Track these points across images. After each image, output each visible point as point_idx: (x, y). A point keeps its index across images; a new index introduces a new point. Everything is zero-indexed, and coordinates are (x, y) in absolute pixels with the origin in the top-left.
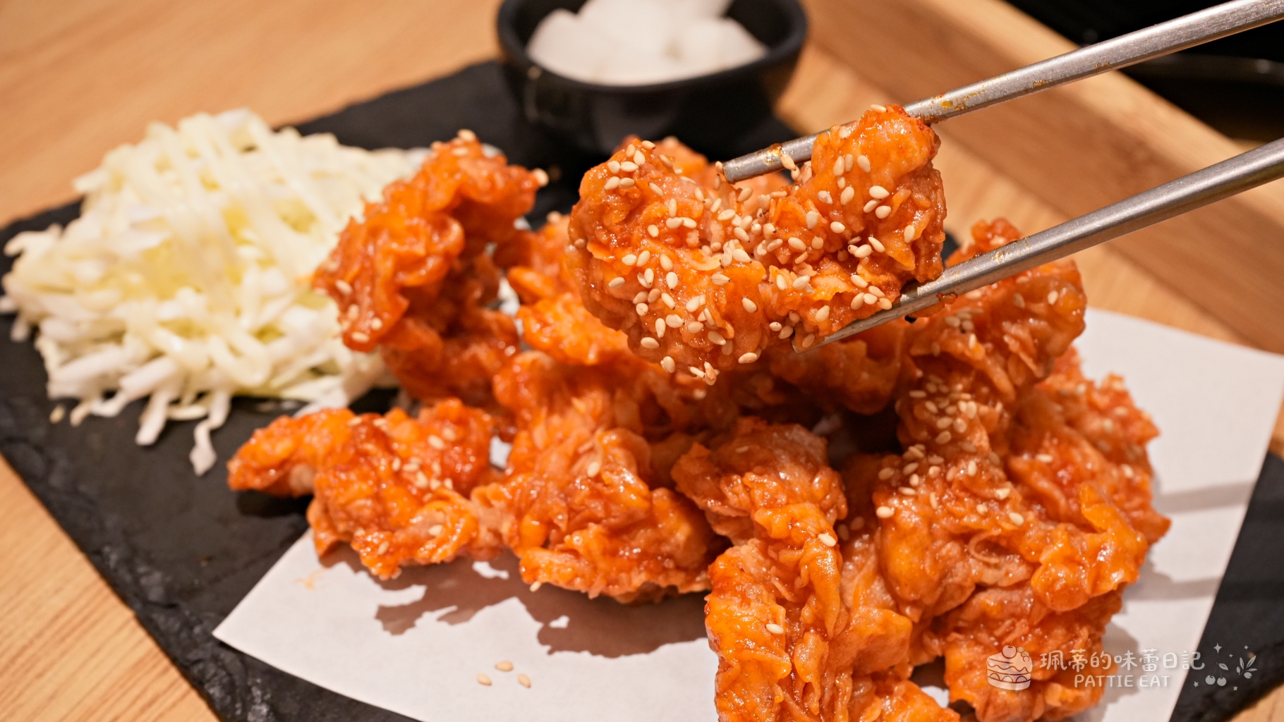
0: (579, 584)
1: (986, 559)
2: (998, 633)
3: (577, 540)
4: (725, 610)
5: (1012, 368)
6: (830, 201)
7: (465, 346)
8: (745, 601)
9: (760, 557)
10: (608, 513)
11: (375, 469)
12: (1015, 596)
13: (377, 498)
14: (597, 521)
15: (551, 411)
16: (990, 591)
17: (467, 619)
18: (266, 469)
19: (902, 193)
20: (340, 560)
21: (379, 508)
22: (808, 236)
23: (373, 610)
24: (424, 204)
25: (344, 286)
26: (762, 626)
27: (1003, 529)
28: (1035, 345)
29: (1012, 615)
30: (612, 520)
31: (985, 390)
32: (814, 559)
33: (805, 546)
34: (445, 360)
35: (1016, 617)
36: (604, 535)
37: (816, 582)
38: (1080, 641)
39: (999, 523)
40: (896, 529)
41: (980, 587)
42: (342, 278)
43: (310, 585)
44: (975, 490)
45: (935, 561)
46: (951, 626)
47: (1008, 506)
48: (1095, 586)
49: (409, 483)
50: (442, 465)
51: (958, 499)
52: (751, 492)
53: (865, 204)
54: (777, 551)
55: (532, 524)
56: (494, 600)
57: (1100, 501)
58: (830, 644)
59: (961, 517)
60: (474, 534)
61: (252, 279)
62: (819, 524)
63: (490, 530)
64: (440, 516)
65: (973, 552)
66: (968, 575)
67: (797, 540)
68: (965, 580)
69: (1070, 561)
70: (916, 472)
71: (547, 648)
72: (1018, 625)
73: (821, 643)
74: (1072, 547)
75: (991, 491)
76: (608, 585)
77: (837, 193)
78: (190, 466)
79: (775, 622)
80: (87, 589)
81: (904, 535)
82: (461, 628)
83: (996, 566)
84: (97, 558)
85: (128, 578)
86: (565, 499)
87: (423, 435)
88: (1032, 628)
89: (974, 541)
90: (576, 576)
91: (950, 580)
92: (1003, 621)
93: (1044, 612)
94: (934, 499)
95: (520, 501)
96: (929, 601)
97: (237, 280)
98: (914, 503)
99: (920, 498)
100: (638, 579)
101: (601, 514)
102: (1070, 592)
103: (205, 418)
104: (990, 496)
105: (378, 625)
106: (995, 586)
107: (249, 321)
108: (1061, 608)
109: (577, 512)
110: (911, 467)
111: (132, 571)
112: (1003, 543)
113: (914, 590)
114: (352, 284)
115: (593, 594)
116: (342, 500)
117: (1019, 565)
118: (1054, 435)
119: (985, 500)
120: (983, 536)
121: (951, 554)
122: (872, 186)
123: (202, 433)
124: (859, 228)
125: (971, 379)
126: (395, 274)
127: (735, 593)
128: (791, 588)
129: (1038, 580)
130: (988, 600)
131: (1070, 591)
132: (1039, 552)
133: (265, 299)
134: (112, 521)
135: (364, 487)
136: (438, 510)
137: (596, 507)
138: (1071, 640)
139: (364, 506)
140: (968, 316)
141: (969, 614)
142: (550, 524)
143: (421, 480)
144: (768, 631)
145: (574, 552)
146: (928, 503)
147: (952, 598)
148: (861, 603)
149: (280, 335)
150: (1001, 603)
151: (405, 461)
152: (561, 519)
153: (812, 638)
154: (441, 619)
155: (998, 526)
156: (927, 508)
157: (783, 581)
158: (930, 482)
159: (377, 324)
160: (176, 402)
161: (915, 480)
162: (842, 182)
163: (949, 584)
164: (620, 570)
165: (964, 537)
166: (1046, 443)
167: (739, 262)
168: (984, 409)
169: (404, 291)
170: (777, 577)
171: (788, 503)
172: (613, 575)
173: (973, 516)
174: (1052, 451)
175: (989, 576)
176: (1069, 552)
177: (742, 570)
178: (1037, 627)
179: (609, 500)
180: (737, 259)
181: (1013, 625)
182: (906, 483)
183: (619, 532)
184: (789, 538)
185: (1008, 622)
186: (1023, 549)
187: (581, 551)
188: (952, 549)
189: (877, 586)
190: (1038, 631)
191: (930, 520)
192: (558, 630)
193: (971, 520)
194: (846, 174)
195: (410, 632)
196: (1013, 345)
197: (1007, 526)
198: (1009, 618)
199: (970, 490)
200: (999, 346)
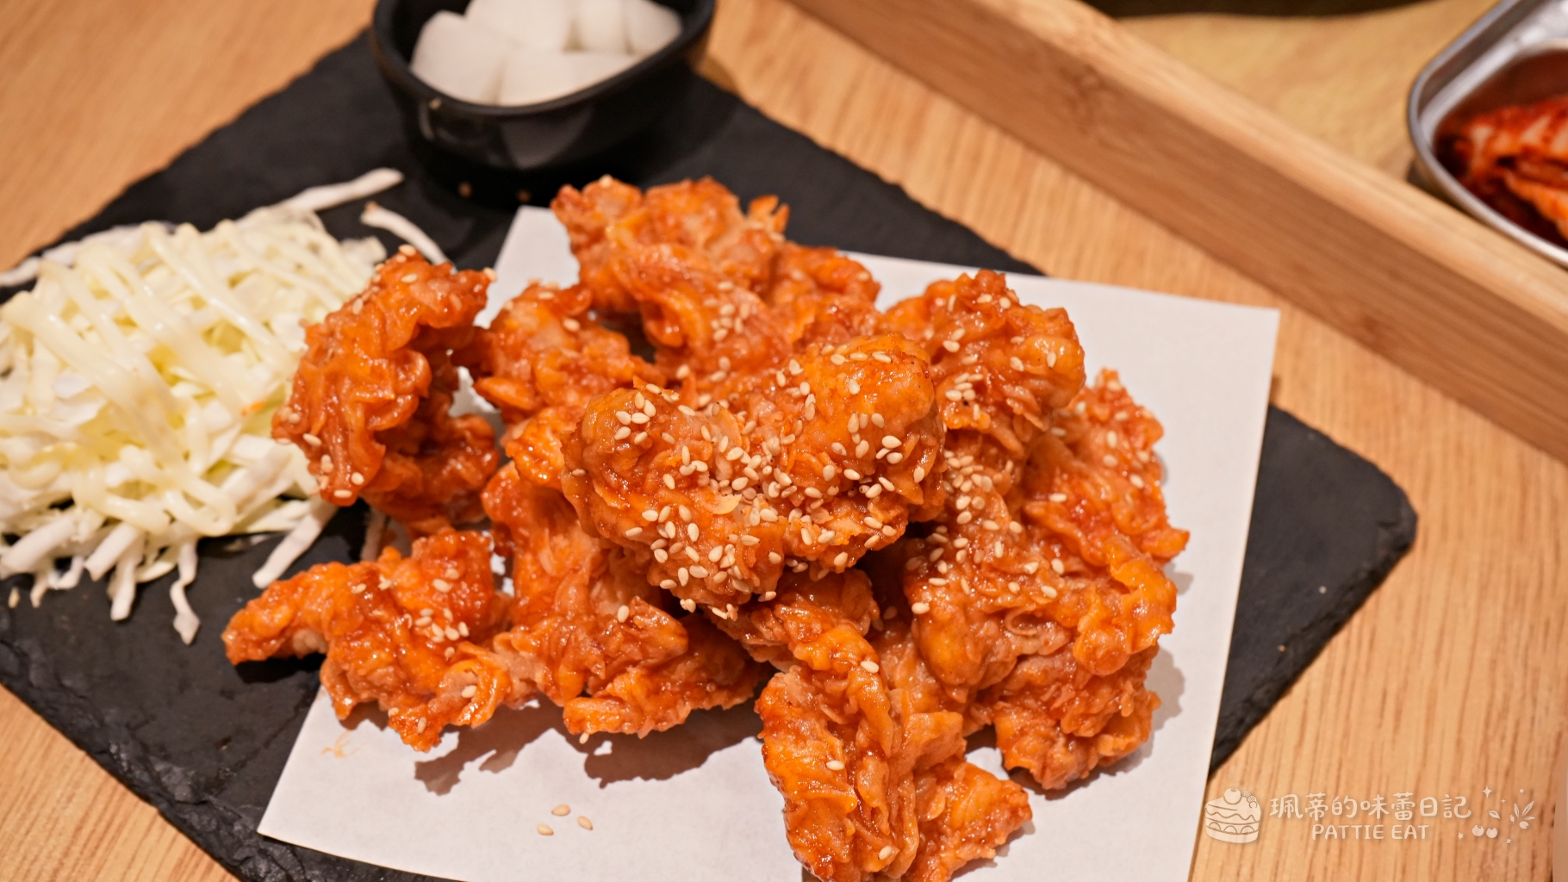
0: (627, 729)
1: (1024, 633)
2: (1046, 697)
3: (619, 686)
4: (783, 752)
5: (1018, 428)
6: (844, 452)
7: (443, 462)
8: (800, 738)
9: (805, 685)
10: (646, 655)
11: (390, 634)
12: (1057, 662)
13: (397, 663)
14: (635, 664)
15: (553, 532)
16: (1032, 660)
17: (510, 763)
18: (268, 640)
19: (913, 440)
20: (362, 719)
21: (402, 675)
22: (823, 485)
23: (412, 770)
24: (384, 345)
25: (311, 438)
26: (822, 765)
27: (1037, 604)
28: (1038, 402)
29: (1057, 680)
30: (650, 661)
31: (993, 451)
32: (861, 688)
33: (849, 676)
34: (426, 483)
35: (1063, 680)
36: (642, 676)
37: (866, 710)
38: (1125, 697)
39: (1033, 598)
40: (933, 622)
41: (1022, 658)
42: (308, 431)
43: (339, 754)
44: (1004, 569)
45: (976, 644)
46: (997, 696)
47: (1038, 580)
48: (1134, 645)
49: (426, 639)
50: (454, 609)
51: (989, 580)
52: (785, 625)
53: (877, 451)
54: (822, 681)
55: (567, 675)
56: (532, 736)
57: (1125, 560)
58: (889, 764)
59: (995, 598)
60: (509, 690)
61: (195, 419)
62: (858, 646)
63: (521, 680)
64: (470, 676)
65: (1009, 627)
66: (1009, 650)
67: (840, 670)
68: (1007, 657)
69: (1107, 623)
70: (942, 558)
71: (598, 780)
72: (1064, 689)
73: (880, 765)
74: (1106, 607)
75: (1020, 566)
76: (657, 723)
77: (851, 446)
78: (176, 635)
79: (834, 757)
80: (99, 791)
81: (941, 627)
82: (505, 774)
83: (1034, 636)
84: (105, 757)
85: (146, 778)
86: (599, 647)
87: (426, 579)
88: (1077, 690)
89: (1010, 618)
90: (624, 721)
91: (993, 659)
92: (1049, 686)
93: (1089, 677)
94: (965, 584)
95: (549, 648)
96: (974, 681)
97: (179, 422)
98: (946, 593)
99: (952, 586)
100: (685, 710)
101: (638, 657)
102: (1113, 656)
103: (174, 574)
104: (1018, 572)
105: (421, 785)
106: (1036, 655)
107: (198, 465)
108: (1104, 672)
109: (614, 659)
110: (937, 553)
111: (148, 768)
112: (1039, 615)
113: (959, 675)
114: (319, 436)
115: (642, 734)
116: (362, 672)
117: (1057, 632)
118: (1064, 471)
119: (1015, 576)
120: (1019, 612)
121: (989, 634)
122: (885, 436)
123: (177, 594)
124: (871, 471)
125: (979, 445)
126: (367, 421)
127: (788, 732)
128: (841, 713)
129: (1078, 649)
130: (1031, 669)
131: (1110, 657)
132: (1077, 617)
133: (212, 436)
134: (111, 715)
135: (383, 656)
136: (466, 671)
137: (632, 651)
138: (1117, 695)
139: (386, 675)
140: (969, 385)
141: (1015, 685)
142: (586, 672)
143: (437, 633)
144: (829, 769)
145: (617, 698)
146: (960, 589)
147: (995, 674)
148: (912, 711)
149: (235, 467)
150: (1045, 672)
151: (416, 614)
153: (871, 764)
154: (482, 768)
155: (1031, 601)
156: (960, 596)
157: (831, 707)
158: (958, 567)
159: (358, 479)
160: (142, 564)
161: (943, 567)
162: (856, 438)
163: (992, 663)
164: (667, 707)
165: (1000, 614)
166: (1058, 481)
167: (765, 522)
168: (998, 477)
169: (378, 436)
170: (826, 703)
171: (824, 631)
172: (660, 714)
173: (1010, 594)
174: (1065, 488)
175: (1029, 647)
176: (1104, 615)
177: (790, 704)
178: (1083, 689)
179: (644, 645)
180: (764, 519)
181: (1059, 689)
182: (934, 572)
183: (659, 670)
184: (832, 669)
185: (1053, 687)
186: (1059, 617)
187: (625, 698)
188: (989, 627)
189: (920, 669)
190: (1085, 694)
191: (965, 606)
192: (604, 757)
193: (1004, 600)
194: (860, 431)
195: (455, 788)
196: (1017, 408)
197: (1042, 601)
198: (1053, 683)
199: (1000, 569)
200: (1003, 409)
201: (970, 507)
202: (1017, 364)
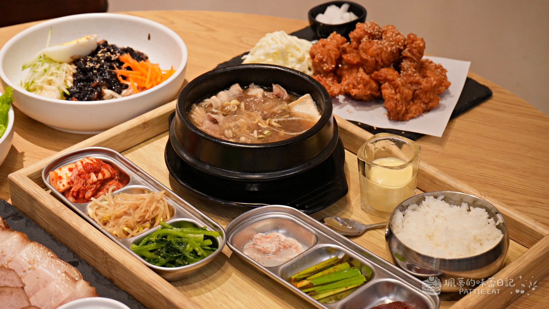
3: (359, 86)
10: (363, 82)
36: (363, 85)
51: (409, 77)
65: (413, 85)
73: (400, 94)
82: (341, 109)
86: (356, 81)
94: (405, 78)
100: (369, 92)
106: (417, 90)
109: (358, 83)
137: (361, 81)
145: (359, 89)
152: (356, 84)
173: (411, 79)
175: (416, 88)
179: (363, 80)
183: (365, 85)
193: (411, 80)
196: (415, 53)
199: (410, 76)
200: (413, 54)
201: (407, 67)
202: (414, 45)
